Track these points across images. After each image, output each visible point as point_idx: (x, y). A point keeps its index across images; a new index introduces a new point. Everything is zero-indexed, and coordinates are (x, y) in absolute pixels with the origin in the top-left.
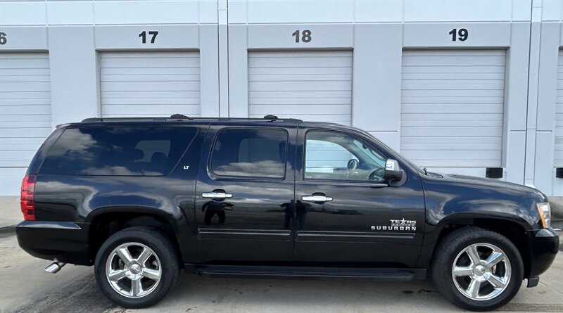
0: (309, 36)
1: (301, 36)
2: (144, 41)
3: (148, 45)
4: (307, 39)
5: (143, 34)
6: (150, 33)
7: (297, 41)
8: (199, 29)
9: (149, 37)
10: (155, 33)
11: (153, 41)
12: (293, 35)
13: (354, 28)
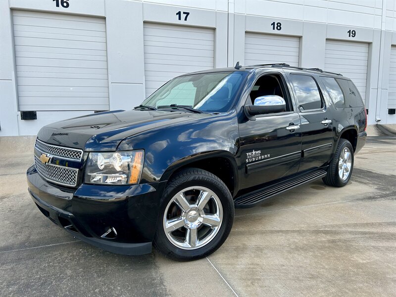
0: (280, 26)
1: (276, 26)
2: (180, 19)
3: (182, 22)
4: (279, 28)
5: (179, 13)
6: (184, 13)
7: (274, 29)
8: (216, 14)
9: (183, 16)
10: (188, 14)
11: (186, 19)
12: (272, 24)
13: (304, 24)
